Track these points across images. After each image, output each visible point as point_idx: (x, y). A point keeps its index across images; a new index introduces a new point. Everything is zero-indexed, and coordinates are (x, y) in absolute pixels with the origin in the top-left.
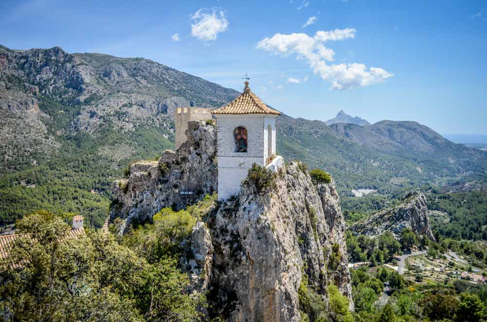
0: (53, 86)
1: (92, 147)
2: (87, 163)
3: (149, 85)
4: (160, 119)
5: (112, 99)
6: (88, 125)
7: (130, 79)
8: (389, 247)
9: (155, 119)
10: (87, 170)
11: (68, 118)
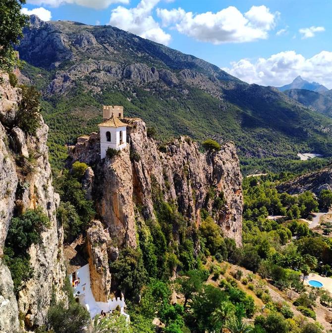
0: (32, 51)
1: (66, 108)
2: (61, 121)
3: (115, 52)
4: (124, 83)
5: (83, 65)
6: (62, 88)
7: (99, 46)
8: (306, 204)
9: (120, 84)
10: (61, 128)
11: (45, 81)
